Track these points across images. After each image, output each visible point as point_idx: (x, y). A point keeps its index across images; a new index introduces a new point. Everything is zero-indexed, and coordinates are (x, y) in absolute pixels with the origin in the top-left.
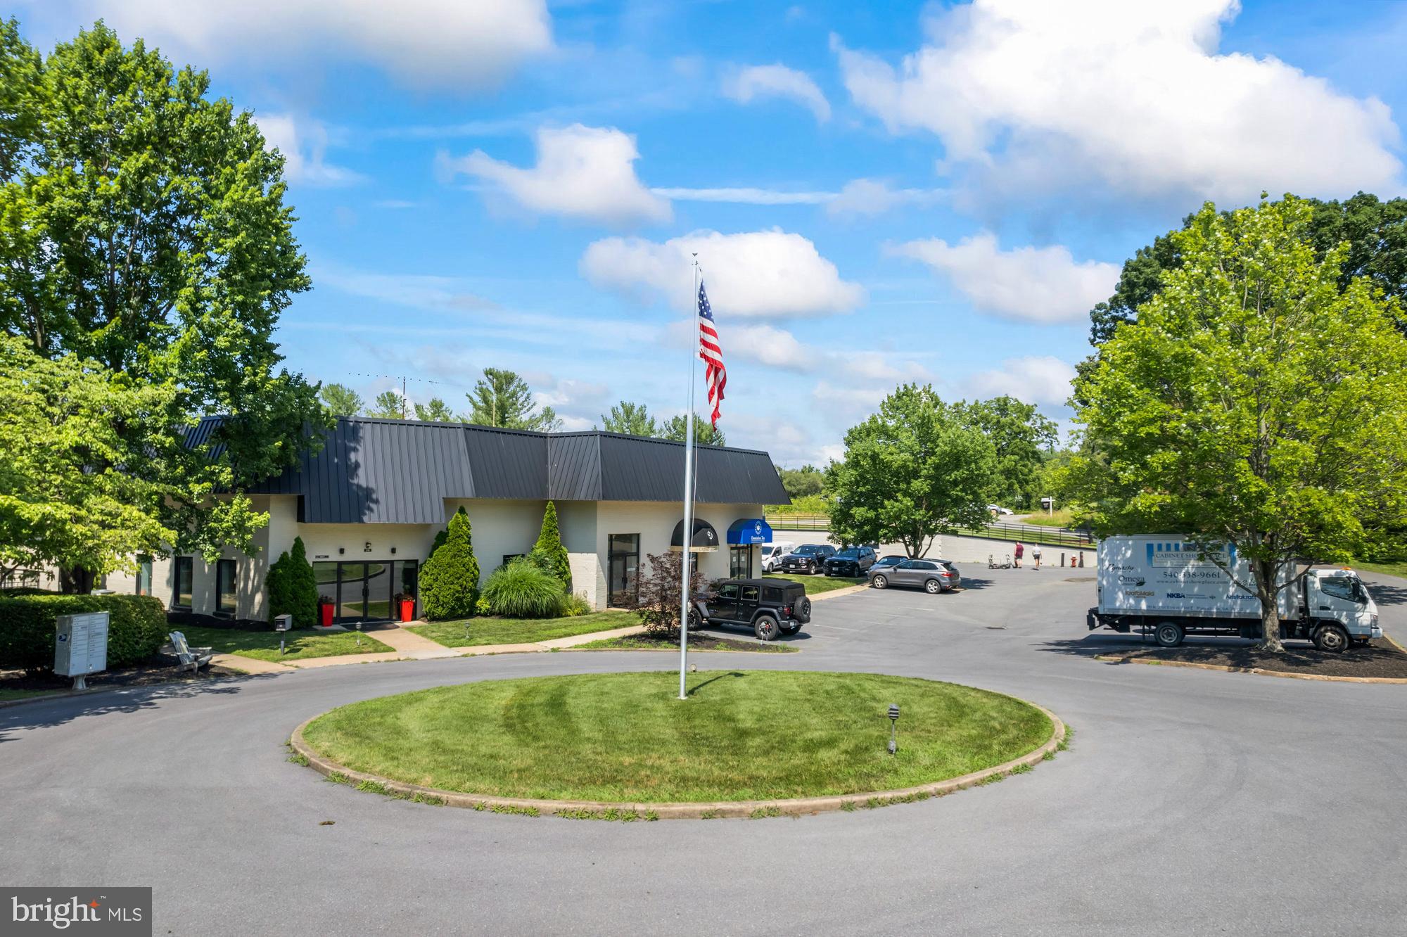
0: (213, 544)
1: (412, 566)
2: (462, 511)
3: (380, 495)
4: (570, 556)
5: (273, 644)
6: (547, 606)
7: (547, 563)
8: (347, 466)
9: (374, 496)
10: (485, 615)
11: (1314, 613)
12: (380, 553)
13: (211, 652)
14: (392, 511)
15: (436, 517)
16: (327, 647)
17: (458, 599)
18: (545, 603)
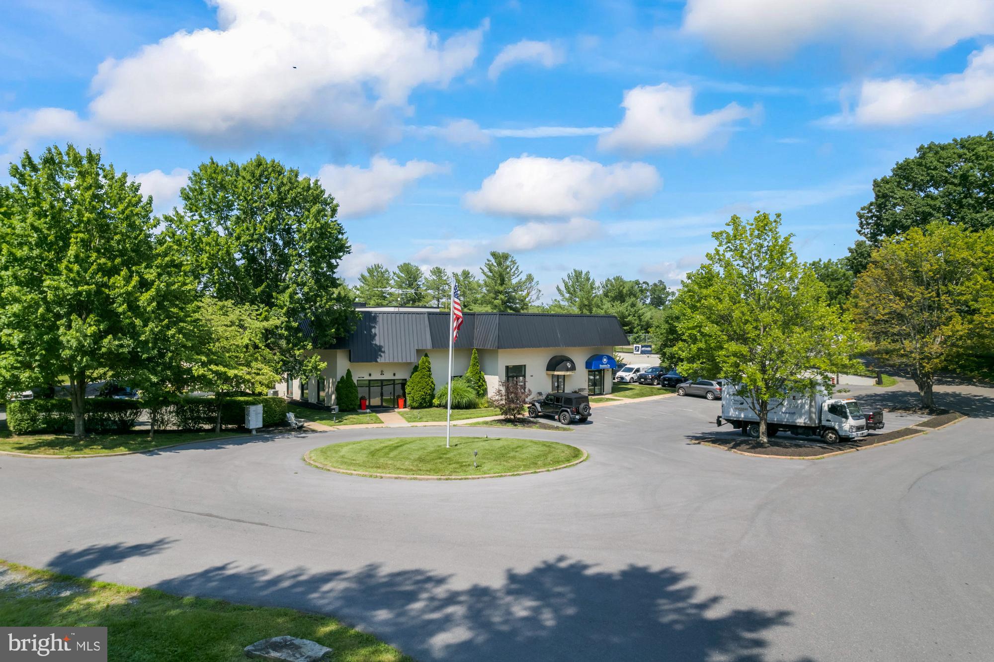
0: (305, 375)
1: (404, 382)
2: (426, 355)
3: (386, 349)
4: (486, 377)
5: (330, 419)
6: (465, 403)
7: (471, 381)
8: (371, 335)
9: (383, 350)
10: (437, 407)
11: (824, 423)
12: (388, 376)
13: (304, 421)
14: (391, 356)
15: (413, 359)
16: (355, 420)
17: (423, 399)
18: (464, 402)
